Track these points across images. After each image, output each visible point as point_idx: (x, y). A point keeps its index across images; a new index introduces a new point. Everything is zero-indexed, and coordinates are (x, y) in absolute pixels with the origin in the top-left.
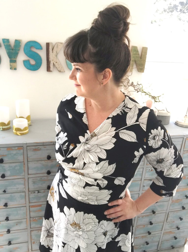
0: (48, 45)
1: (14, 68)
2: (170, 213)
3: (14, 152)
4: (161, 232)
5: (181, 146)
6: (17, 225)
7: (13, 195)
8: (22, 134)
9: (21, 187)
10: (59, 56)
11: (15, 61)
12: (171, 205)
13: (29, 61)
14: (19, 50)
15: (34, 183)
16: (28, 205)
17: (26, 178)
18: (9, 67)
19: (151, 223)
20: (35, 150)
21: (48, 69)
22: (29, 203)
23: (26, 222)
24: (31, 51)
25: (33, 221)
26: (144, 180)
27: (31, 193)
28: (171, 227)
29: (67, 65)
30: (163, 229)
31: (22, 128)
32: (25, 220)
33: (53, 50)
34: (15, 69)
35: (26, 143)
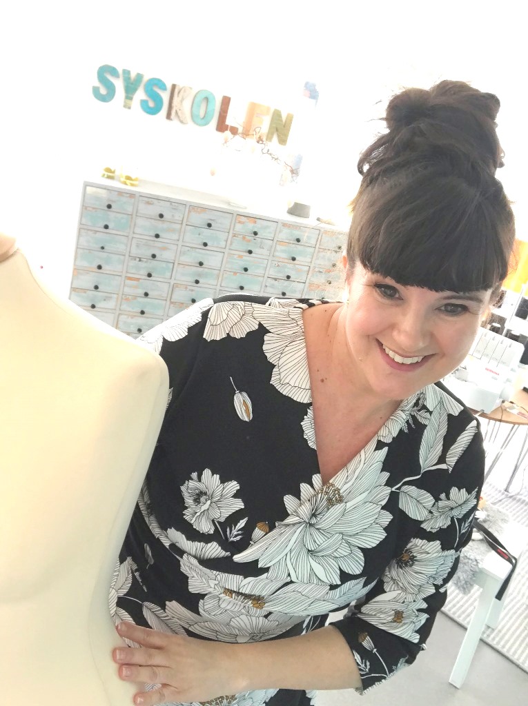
0: (174, 87)
1: (127, 106)
3: (124, 199)
6: (105, 300)
7: (111, 255)
8: (132, 185)
9: (122, 248)
10: (184, 102)
11: (131, 99)
13: (147, 101)
14: (139, 86)
15: (138, 246)
16: (124, 275)
17: (130, 237)
18: (123, 104)
20: (148, 203)
21: (169, 116)
22: (127, 272)
23: (117, 299)
24: (152, 90)
25: (126, 299)
26: (268, 277)
27: (132, 259)
29: (192, 116)
31: (133, 178)
32: (115, 296)
33: (179, 93)
34: (129, 108)
35: (139, 192)
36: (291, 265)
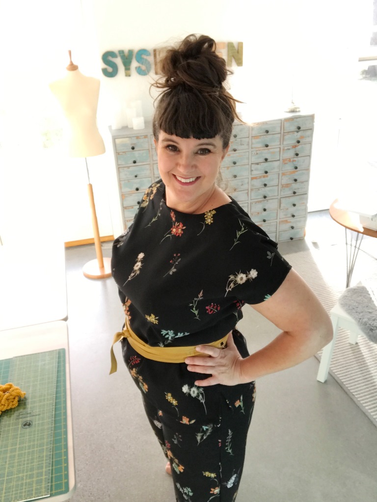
0: (155, 51)
1: (128, 75)
2: (282, 199)
3: (141, 141)
4: (276, 220)
5: (280, 128)
7: (143, 179)
9: (148, 172)
11: (129, 69)
12: (281, 190)
13: (139, 67)
14: (132, 59)
17: (152, 164)
18: (124, 74)
19: (265, 210)
24: (141, 58)
26: (252, 164)
28: (286, 215)
30: (278, 218)
33: (160, 55)
34: (130, 76)
36: (266, 150)
